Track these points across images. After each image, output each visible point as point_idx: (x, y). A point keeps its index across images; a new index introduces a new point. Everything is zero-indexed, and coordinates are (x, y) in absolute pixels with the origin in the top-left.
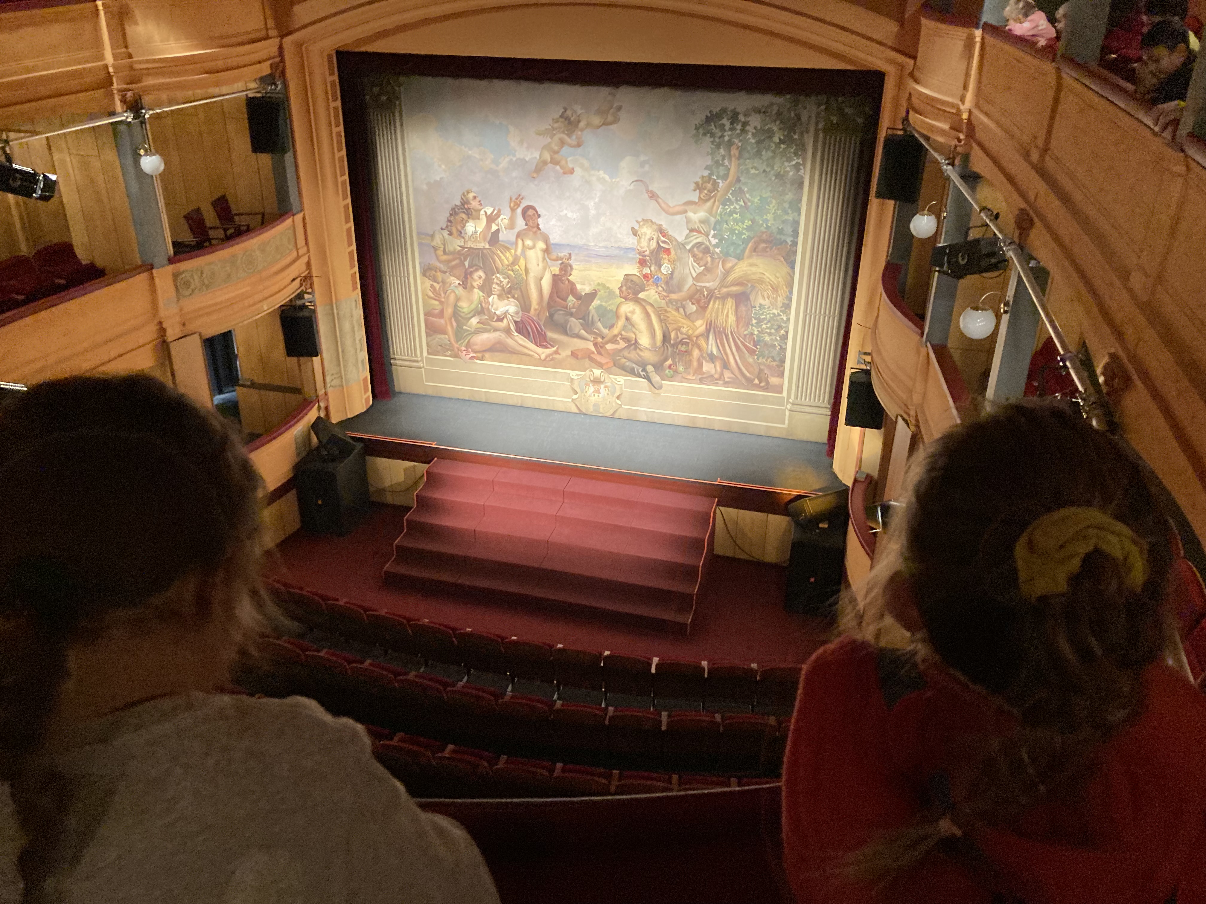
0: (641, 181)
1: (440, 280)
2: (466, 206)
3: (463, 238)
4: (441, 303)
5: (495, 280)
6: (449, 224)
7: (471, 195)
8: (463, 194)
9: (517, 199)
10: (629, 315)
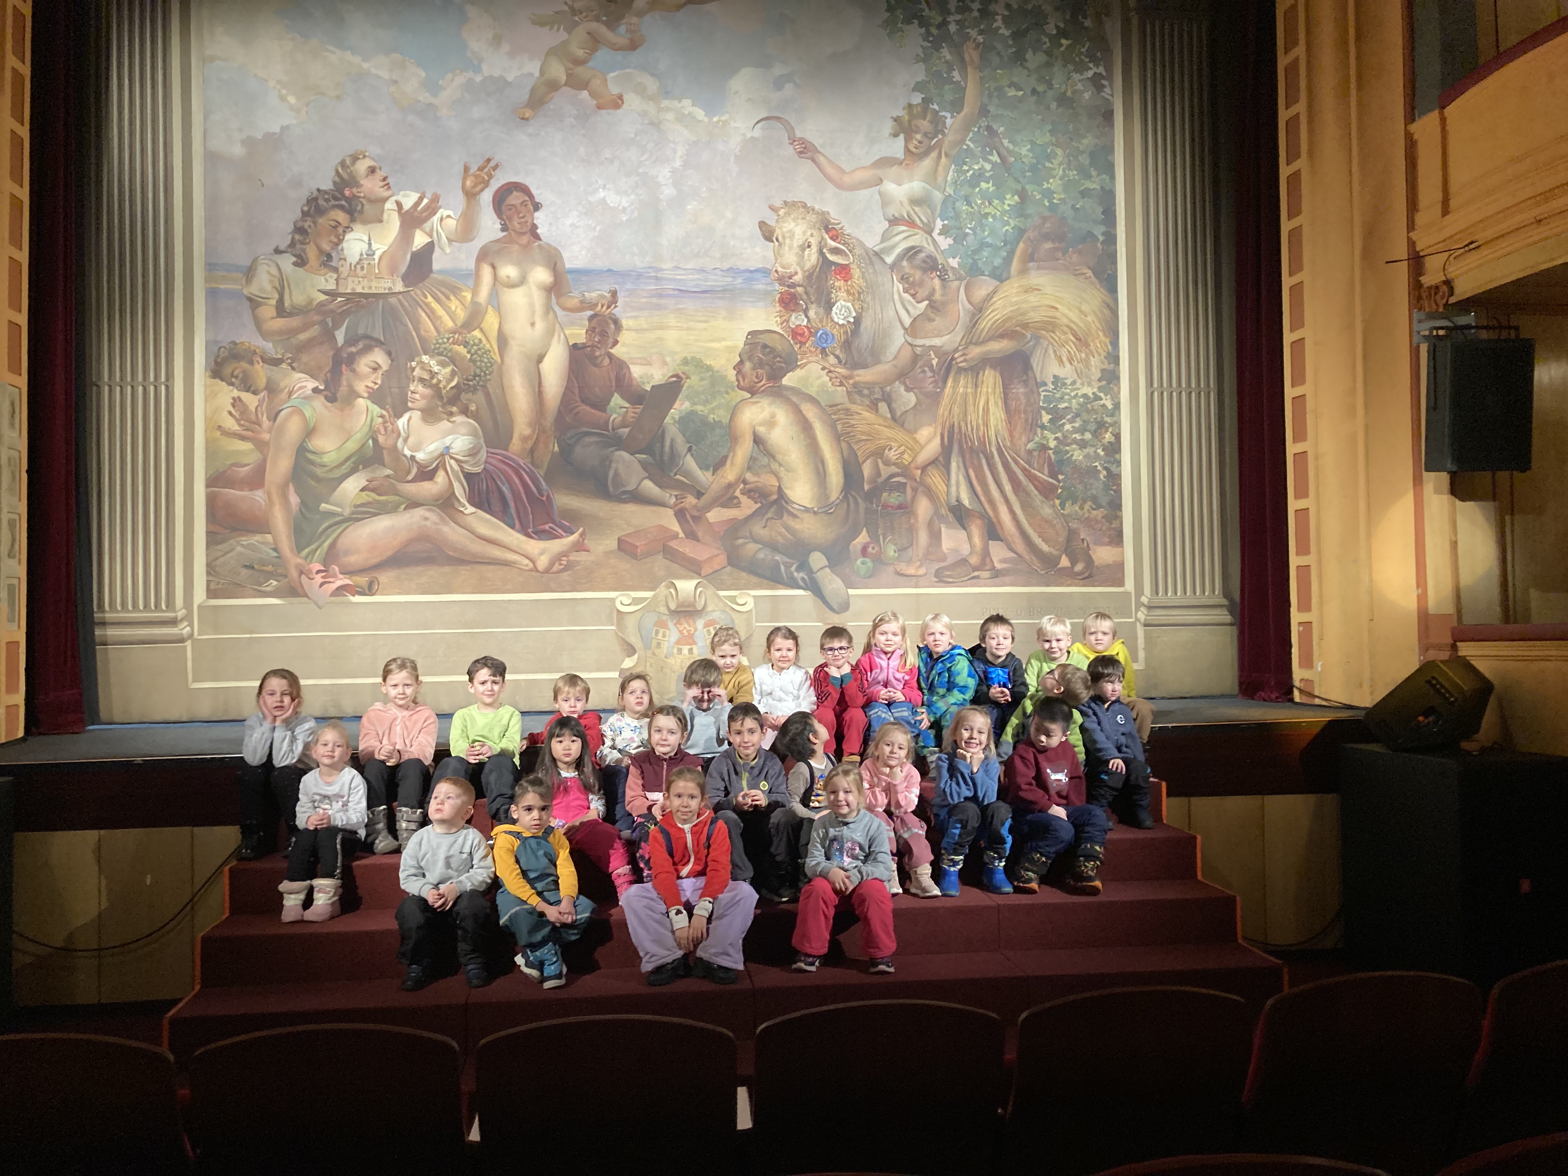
0: (778, 119)
1: (262, 382)
2: (347, 193)
3: (336, 270)
4: (261, 446)
5: (417, 372)
6: (297, 237)
7: (362, 167)
8: (343, 164)
9: (481, 169)
10: (761, 430)
